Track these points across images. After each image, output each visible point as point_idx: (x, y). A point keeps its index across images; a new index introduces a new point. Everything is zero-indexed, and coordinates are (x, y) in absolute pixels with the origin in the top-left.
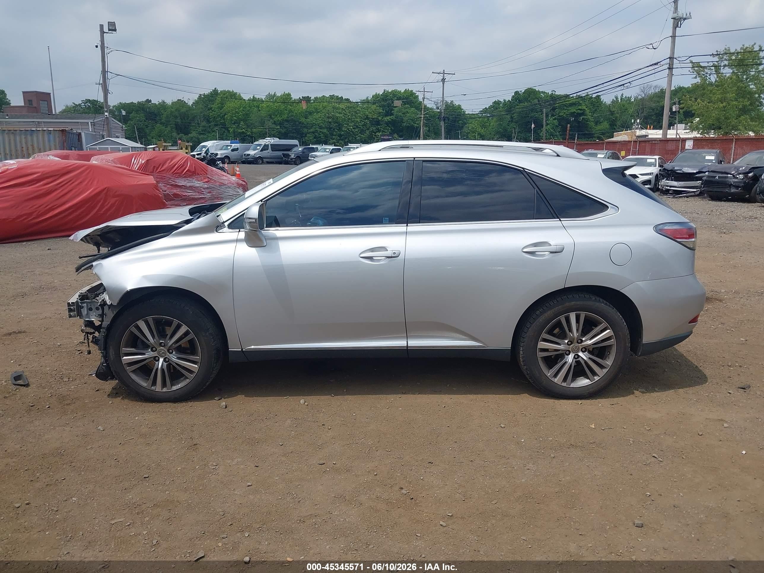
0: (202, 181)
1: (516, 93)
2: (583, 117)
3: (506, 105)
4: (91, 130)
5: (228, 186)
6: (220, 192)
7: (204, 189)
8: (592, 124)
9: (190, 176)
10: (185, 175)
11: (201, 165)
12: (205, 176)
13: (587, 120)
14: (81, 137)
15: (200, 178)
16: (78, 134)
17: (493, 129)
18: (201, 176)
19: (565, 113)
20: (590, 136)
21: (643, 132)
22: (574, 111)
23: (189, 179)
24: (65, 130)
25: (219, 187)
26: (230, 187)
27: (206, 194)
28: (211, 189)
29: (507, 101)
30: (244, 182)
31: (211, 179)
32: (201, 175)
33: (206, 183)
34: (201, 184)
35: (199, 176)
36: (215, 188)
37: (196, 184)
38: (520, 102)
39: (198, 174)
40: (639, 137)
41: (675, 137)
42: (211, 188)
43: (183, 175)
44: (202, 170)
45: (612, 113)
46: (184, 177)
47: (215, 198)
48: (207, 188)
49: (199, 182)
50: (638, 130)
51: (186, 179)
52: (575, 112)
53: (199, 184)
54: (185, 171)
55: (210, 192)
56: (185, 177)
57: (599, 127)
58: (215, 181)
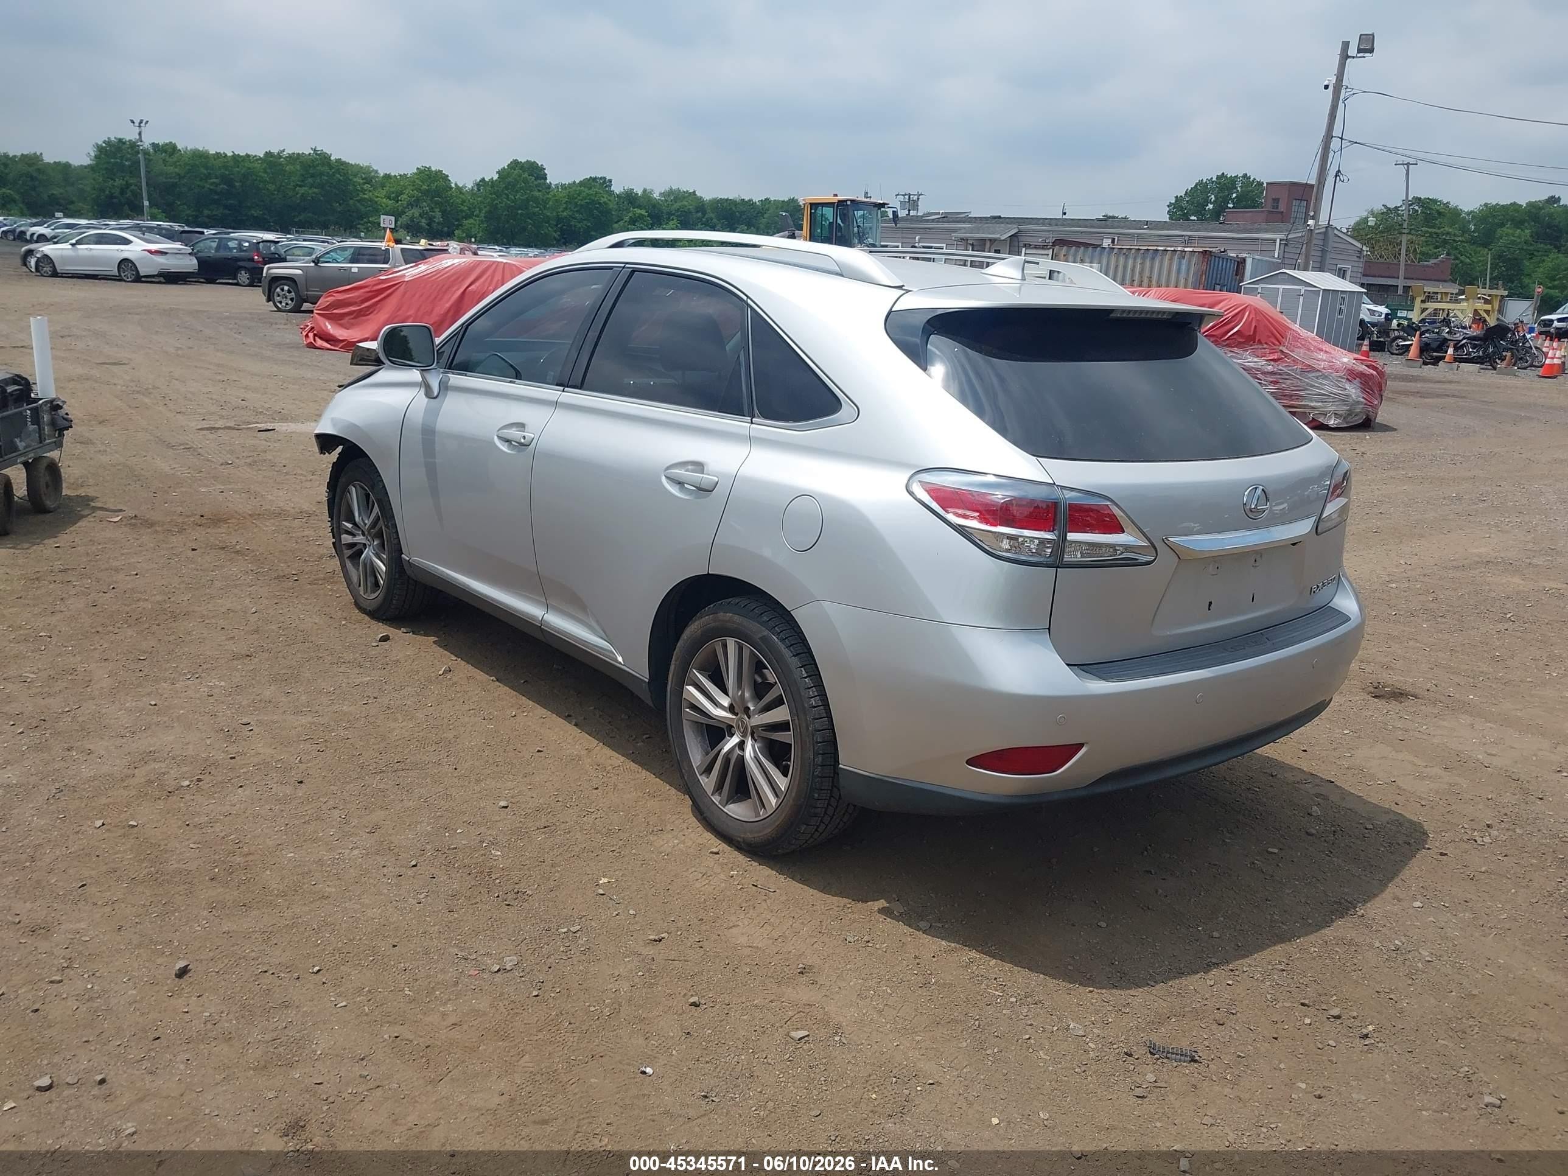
0: (1264, 356)
4: (1276, 256)
5: (1323, 374)
6: (1300, 383)
7: (1264, 373)
9: (1239, 345)
10: (1227, 342)
11: (1271, 324)
12: (1275, 347)
14: (1244, 268)
15: (1263, 351)
16: (1239, 260)
18: (1265, 346)
23: (1235, 350)
24: (1211, 252)
25: (1300, 375)
26: (1326, 377)
27: (1266, 385)
28: (1279, 377)
30: (1375, 368)
31: (1286, 355)
32: (1266, 343)
33: (1272, 363)
34: (1260, 364)
35: (1261, 347)
36: (1289, 375)
37: (1249, 362)
39: (1260, 342)
42: (1280, 374)
43: (1223, 341)
44: (1270, 334)
46: (1224, 346)
47: (1285, 396)
48: (1272, 373)
49: (1256, 360)
51: (1230, 349)
53: (1256, 362)
54: (1229, 334)
55: (1275, 383)
56: (1227, 346)
58: (1295, 361)
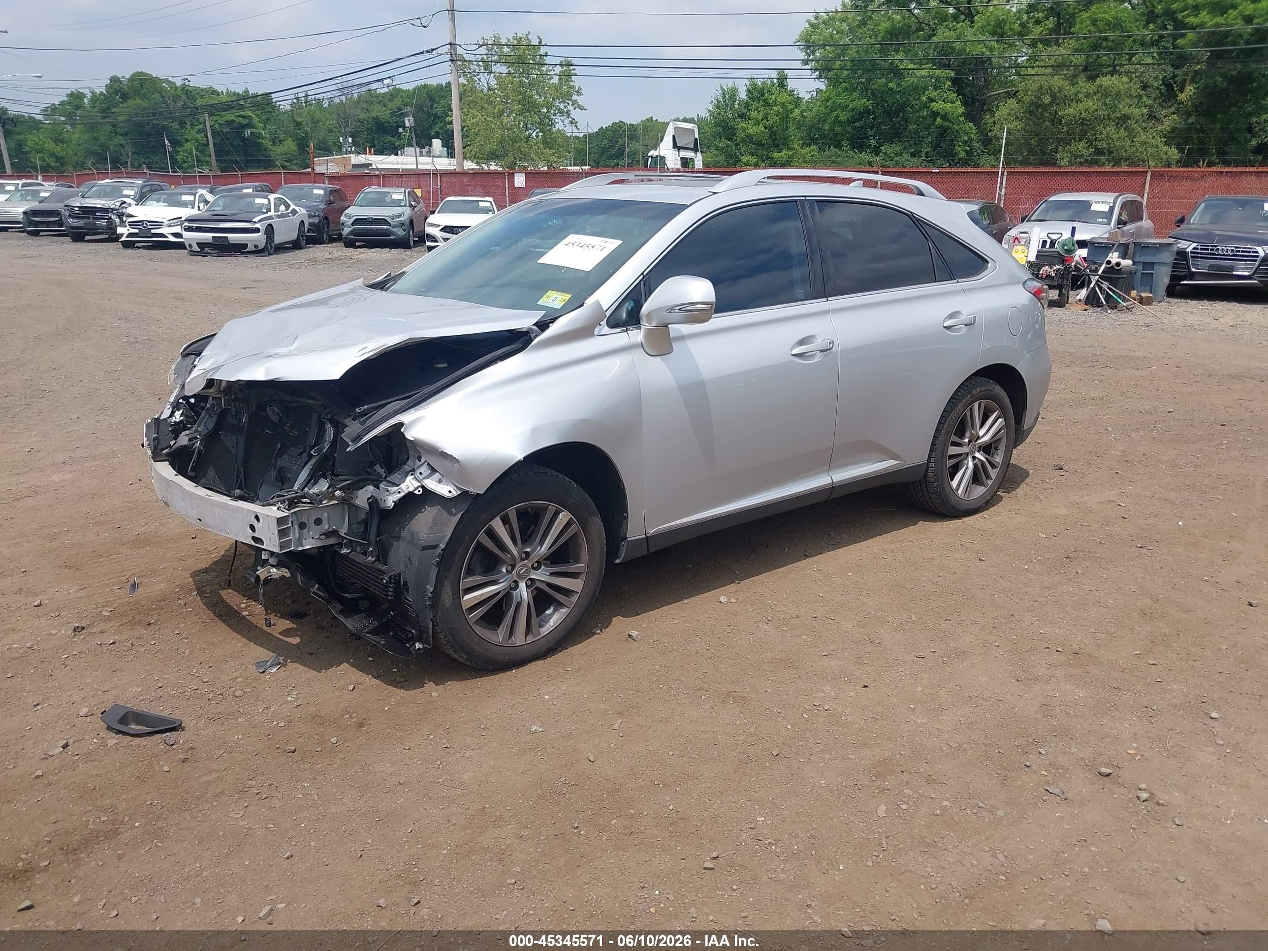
1: (114, 80)
2: (252, 130)
3: (96, 101)
8: (267, 143)
13: (259, 136)
17: (79, 145)
19: (216, 121)
20: (268, 163)
21: (361, 159)
22: (233, 118)
29: (98, 93)
38: (125, 97)
40: (354, 166)
41: (414, 167)
45: (299, 125)
50: (353, 155)
52: (234, 121)
57: (279, 149)
